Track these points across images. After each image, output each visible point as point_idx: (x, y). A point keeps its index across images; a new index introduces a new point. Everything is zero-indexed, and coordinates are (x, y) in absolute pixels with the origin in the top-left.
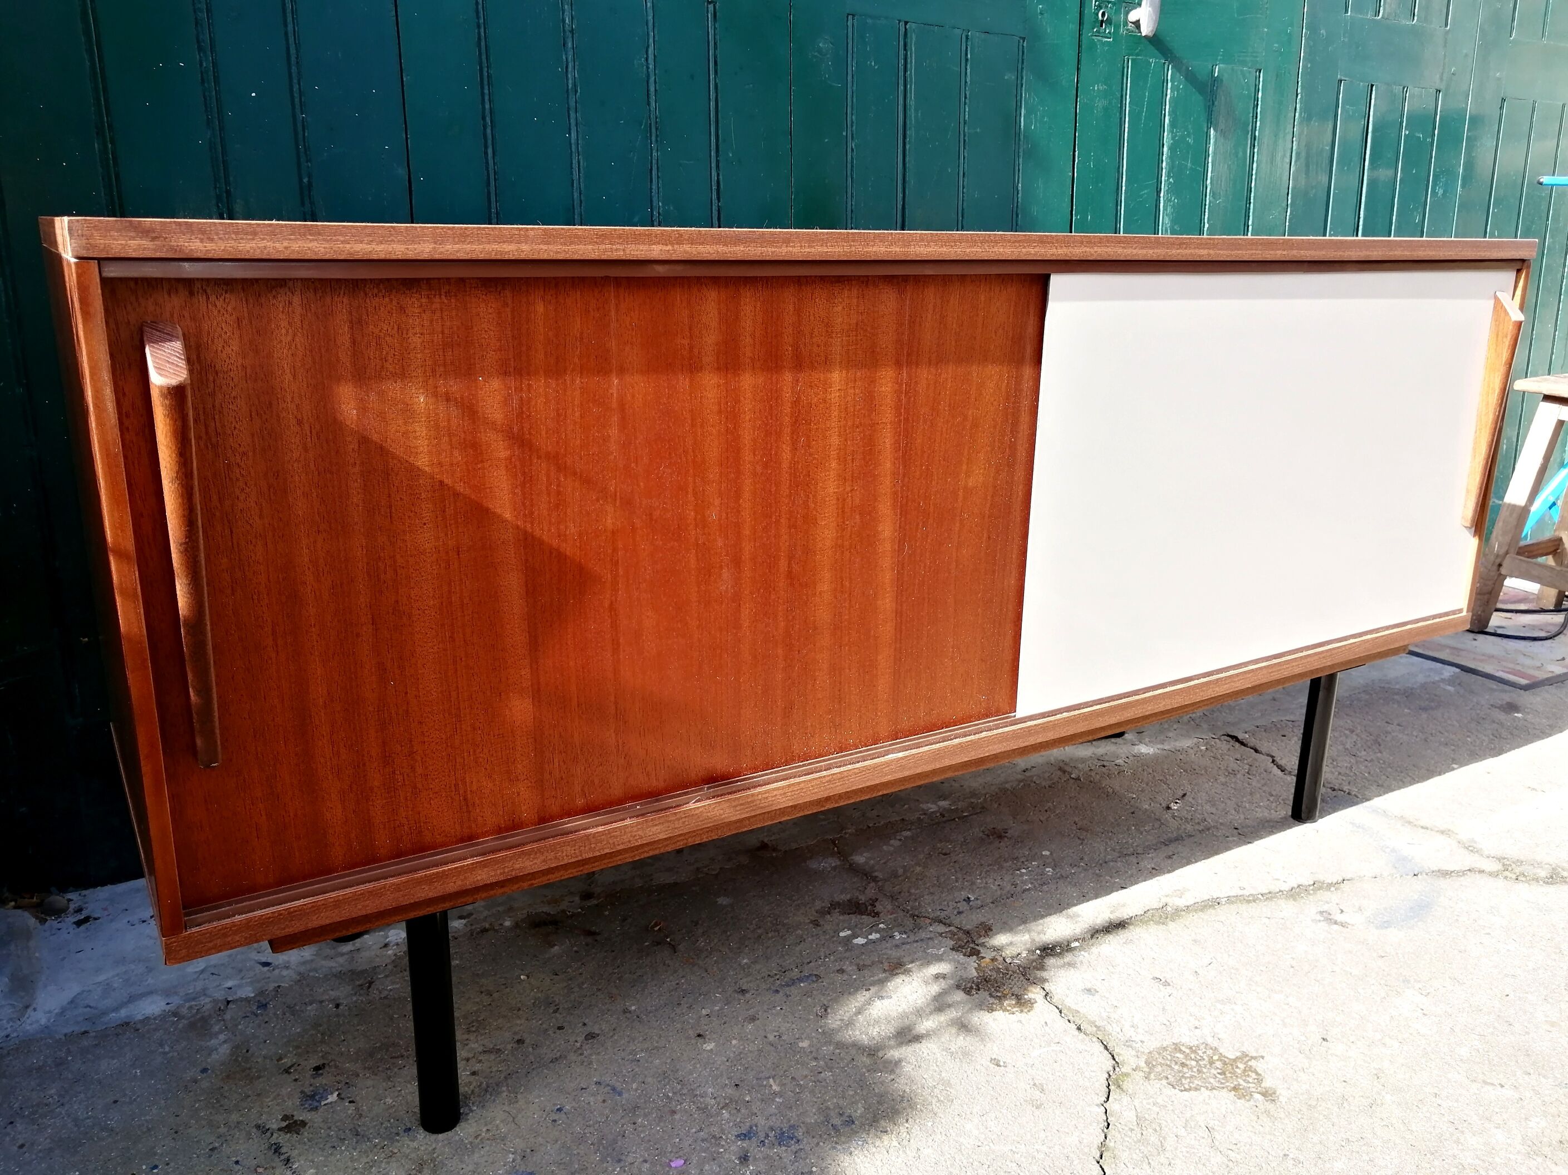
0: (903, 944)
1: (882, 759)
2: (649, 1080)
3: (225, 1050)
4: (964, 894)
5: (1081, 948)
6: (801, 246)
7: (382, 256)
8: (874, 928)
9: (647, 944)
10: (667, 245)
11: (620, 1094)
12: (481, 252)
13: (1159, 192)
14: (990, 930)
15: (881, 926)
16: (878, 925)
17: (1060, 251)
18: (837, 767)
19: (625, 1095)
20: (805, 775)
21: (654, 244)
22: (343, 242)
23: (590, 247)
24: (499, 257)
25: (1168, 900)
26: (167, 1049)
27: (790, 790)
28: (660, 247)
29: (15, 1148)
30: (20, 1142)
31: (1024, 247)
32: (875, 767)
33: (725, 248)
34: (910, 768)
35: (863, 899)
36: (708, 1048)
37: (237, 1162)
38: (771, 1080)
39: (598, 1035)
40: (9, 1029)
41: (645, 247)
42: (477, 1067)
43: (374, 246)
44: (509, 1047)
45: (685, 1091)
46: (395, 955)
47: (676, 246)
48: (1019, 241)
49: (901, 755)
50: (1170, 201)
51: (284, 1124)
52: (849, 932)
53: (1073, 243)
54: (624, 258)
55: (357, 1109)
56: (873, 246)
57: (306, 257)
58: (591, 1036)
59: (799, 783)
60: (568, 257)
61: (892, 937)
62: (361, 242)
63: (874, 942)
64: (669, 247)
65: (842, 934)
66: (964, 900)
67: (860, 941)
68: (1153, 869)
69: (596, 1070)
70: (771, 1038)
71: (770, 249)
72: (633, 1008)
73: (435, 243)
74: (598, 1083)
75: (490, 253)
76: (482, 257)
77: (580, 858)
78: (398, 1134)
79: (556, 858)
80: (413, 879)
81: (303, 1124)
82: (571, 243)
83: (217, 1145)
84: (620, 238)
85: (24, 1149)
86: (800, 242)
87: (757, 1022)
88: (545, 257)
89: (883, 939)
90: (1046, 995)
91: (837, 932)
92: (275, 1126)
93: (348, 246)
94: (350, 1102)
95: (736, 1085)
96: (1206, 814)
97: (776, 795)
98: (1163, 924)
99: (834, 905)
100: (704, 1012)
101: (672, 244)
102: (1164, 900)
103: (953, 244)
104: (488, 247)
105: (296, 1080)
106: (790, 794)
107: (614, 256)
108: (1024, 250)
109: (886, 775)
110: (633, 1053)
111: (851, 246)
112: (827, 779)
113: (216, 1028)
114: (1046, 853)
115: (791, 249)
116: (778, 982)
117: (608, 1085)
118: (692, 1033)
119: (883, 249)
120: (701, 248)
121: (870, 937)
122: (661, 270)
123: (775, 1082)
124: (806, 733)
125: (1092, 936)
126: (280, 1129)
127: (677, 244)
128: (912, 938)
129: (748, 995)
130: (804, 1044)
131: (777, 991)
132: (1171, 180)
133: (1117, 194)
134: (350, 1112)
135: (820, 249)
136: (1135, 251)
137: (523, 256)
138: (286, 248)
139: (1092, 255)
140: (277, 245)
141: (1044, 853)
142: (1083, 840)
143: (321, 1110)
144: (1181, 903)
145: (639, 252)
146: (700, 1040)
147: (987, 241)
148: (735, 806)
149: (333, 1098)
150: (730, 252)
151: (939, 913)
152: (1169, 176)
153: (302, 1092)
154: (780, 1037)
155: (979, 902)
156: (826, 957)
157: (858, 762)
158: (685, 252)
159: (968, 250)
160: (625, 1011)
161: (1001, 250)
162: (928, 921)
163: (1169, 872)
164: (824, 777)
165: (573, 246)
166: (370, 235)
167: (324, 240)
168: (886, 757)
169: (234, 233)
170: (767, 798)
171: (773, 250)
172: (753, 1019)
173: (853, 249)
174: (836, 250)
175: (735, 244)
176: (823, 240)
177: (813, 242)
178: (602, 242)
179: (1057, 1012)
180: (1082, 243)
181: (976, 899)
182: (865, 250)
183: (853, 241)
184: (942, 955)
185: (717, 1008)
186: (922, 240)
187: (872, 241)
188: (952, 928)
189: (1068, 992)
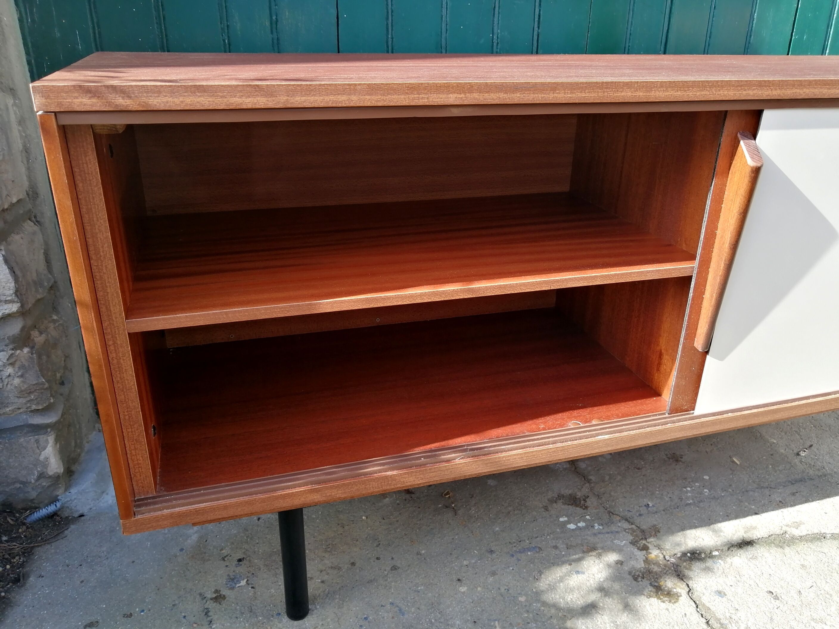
0: (599, 533)
1: (593, 439)
2: (423, 607)
4: (646, 501)
5: (719, 557)
6: (565, 93)
7: (250, 106)
8: (582, 518)
9: (440, 506)
10: (460, 94)
11: (403, 615)
12: (321, 102)
14: (659, 532)
15: (588, 517)
16: (585, 516)
17: (774, 93)
18: (560, 442)
19: (406, 616)
21: (451, 93)
22: (222, 97)
23: (403, 96)
24: (334, 105)
25: (788, 529)
28: (455, 95)
29: (79, 582)
30: (82, 579)
31: (745, 90)
32: (587, 444)
33: (505, 95)
34: (613, 446)
35: (579, 494)
36: (463, 590)
37: (185, 617)
38: (497, 622)
39: (399, 568)
40: (92, 505)
41: (443, 96)
42: (326, 577)
43: (244, 99)
44: (346, 566)
45: (442, 620)
47: (467, 95)
48: (741, 86)
49: (607, 437)
51: (214, 596)
52: (566, 519)
53: (787, 86)
54: (428, 104)
55: (255, 593)
56: (621, 92)
57: (196, 108)
58: (394, 568)
60: (386, 104)
61: (593, 527)
62: (235, 97)
63: (581, 529)
64: (462, 95)
65: (561, 519)
66: (645, 506)
67: (572, 526)
68: (780, 502)
69: (392, 593)
70: (502, 590)
71: (540, 96)
72: (423, 552)
73: (288, 96)
74: (392, 604)
75: (328, 102)
76: (322, 105)
78: (273, 616)
79: (365, 488)
81: (224, 598)
82: (388, 94)
83: (177, 602)
84: (426, 89)
85: (83, 584)
86: (564, 90)
87: (496, 577)
88: (369, 104)
89: (586, 527)
90: (689, 591)
91: (558, 517)
92: (209, 596)
93: (225, 100)
94: (252, 587)
95: (475, 622)
96: (825, 463)
97: (516, 458)
98: (781, 547)
99: (560, 497)
100: (465, 563)
101: (465, 93)
102: (785, 528)
103: (686, 89)
104: (327, 98)
105: (227, 566)
107: (421, 102)
108: (744, 92)
109: (595, 449)
110: (417, 585)
111: (604, 92)
114: (706, 477)
115: (556, 95)
116: (515, 549)
117: (397, 606)
118: (455, 577)
119: (629, 94)
120: (486, 95)
121: (579, 525)
123: (499, 624)
125: (729, 549)
126: (211, 599)
127: (469, 93)
128: (606, 530)
129: (494, 555)
130: (522, 599)
131: (513, 556)
133: (830, 20)
134: (250, 595)
135: (580, 95)
137: (352, 104)
138: (182, 102)
139: (801, 95)
140: (176, 100)
141: (705, 477)
142: (734, 471)
143: (235, 590)
144: (797, 533)
145: (439, 100)
146: (459, 584)
147: (715, 86)
149: (244, 583)
150: (509, 98)
151: (626, 513)
153: (228, 575)
154: (508, 591)
155: (655, 509)
156: (548, 535)
157: (576, 440)
158: (475, 99)
159: (698, 94)
160: (418, 554)
162: (618, 518)
163: (792, 506)
165: (390, 96)
166: (241, 92)
167: (208, 96)
168: (597, 438)
169: (145, 92)
171: (543, 96)
172: (493, 574)
174: (593, 95)
175: (513, 92)
176: (582, 88)
177: (574, 89)
178: (412, 93)
179: (695, 606)
180: (794, 86)
181: (653, 506)
182: (615, 95)
183: (606, 88)
184: (623, 546)
185: (474, 561)
186: (662, 86)
187: (622, 88)
188: (633, 526)
189: (704, 591)
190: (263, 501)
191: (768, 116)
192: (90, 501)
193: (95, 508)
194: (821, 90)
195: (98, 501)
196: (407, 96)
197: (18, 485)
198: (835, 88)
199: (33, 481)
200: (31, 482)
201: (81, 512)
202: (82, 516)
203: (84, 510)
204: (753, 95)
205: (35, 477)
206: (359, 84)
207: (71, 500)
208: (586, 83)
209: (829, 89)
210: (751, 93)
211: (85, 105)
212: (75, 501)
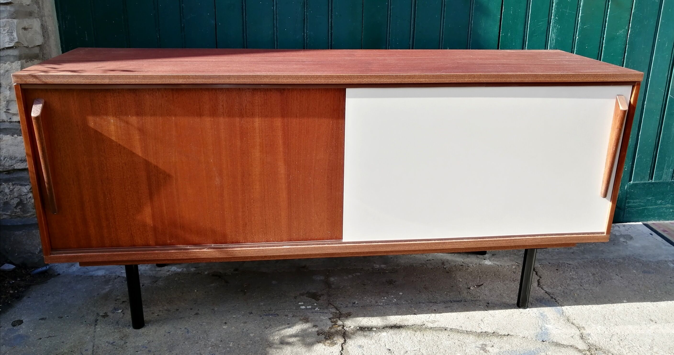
0: (316, 312)
1: (280, 247)
2: (200, 332)
3: (107, 290)
4: (355, 301)
5: (375, 332)
6: (234, 80)
7: (94, 83)
8: (312, 305)
9: (239, 290)
10: (184, 79)
12: (124, 82)
13: (549, 23)
14: (350, 316)
16: (314, 303)
17: (347, 81)
18: (262, 247)
19: (189, 334)
20: (249, 247)
21: (180, 79)
22: (83, 79)
23: (158, 80)
24: (129, 83)
25: (427, 323)
26: (95, 286)
27: (242, 251)
28: (182, 80)
29: (45, 302)
31: (330, 80)
32: (277, 249)
34: (292, 252)
35: (319, 293)
36: (224, 327)
37: (86, 321)
39: (199, 314)
40: (65, 270)
43: (92, 80)
44: (173, 310)
46: (169, 274)
47: (188, 80)
49: (288, 247)
50: (556, 27)
51: (103, 315)
52: (302, 303)
53: (354, 78)
54: (170, 83)
55: (123, 316)
56: (263, 79)
57: (73, 83)
58: (197, 314)
59: (246, 250)
60: (151, 83)
61: (315, 309)
62: (88, 79)
63: (307, 309)
64: (185, 80)
65: (300, 303)
66: (353, 303)
67: (303, 307)
68: (434, 310)
69: (189, 324)
70: (245, 330)
71: (222, 80)
72: (216, 309)
73: (110, 79)
74: (186, 328)
75: (126, 82)
76: (124, 83)
77: (166, 259)
78: (126, 327)
79: (158, 257)
80: (113, 254)
81: (108, 316)
85: (46, 303)
86: (234, 78)
87: (246, 324)
88: (144, 83)
89: (311, 309)
90: (344, 343)
91: (299, 302)
92: (101, 315)
93: (84, 80)
94: (123, 314)
95: (221, 341)
97: (236, 252)
98: (416, 331)
100: (234, 316)
101: (186, 79)
102: (425, 323)
103: (298, 79)
104: (126, 81)
105: (116, 303)
106: (242, 253)
108: (330, 81)
109: (282, 253)
110: (204, 322)
111: (254, 79)
112: (257, 250)
113: (110, 284)
114: (401, 294)
115: (230, 80)
116: (264, 313)
117: (188, 329)
118: (224, 321)
119: (268, 80)
120: (196, 80)
121: (308, 307)
122: (184, 87)
123: (232, 344)
124: (253, 234)
125: (384, 328)
127: (188, 79)
128: (321, 311)
129: (251, 315)
130: (252, 335)
131: (261, 316)
132: (557, 18)
133: (525, 25)
134: (121, 316)
135: (242, 80)
136: (385, 80)
137: (137, 83)
138: (67, 81)
139: (363, 82)
140: (65, 80)
142: (421, 292)
143: (115, 314)
144: (431, 326)
145: (175, 82)
146: (225, 324)
147: (313, 78)
148: (221, 253)
149: (120, 311)
150: (207, 81)
151: (339, 305)
152: (555, 16)
153: (115, 307)
154: (247, 331)
155: (357, 305)
156: (287, 310)
157: (271, 247)
159: (304, 81)
160: (213, 309)
161: (320, 80)
162: (332, 307)
163: (440, 313)
164: (256, 249)
165: (153, 80)
166: (90, 77)
167: (78, 79)
168: (283, 247)
169: (53, 77)
170: (233, 252)
171: (224, 80)
173: (256, 80)
174: (249, 80)
175: (209, 79)
176: (243, 77)
177: (239, 78)
178: (162, 79)
179: (341, 349)
180: (358, 78)
181: (357, 304)
182: (260, 81)
183: (255, 78)
184: (324, 320)
185: (239, 316)
186: (284, 77)
187: (263, 78)
188: (338, 312)
189: (353, 344)
190: (109, 255)
191: (349, 91)
192: (65, 268)
193: (66, 272)
194: (375, 80)
195: (68, 269)
196: (160, 80)
197: (30, 254)
198: (383, 79)
199: (37, 253)
200: (36, 254)
201: (59, 273)
202: (59, 274)
203: (61, 272)
204: (336, 82)
205: (38, 251)
206: (139, 75)
207: (54, 265)
208: (245, 75)
209: (380, 79)
210: (334, 81)
211: (31, 81)
212: (57, 267)
